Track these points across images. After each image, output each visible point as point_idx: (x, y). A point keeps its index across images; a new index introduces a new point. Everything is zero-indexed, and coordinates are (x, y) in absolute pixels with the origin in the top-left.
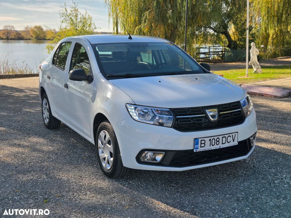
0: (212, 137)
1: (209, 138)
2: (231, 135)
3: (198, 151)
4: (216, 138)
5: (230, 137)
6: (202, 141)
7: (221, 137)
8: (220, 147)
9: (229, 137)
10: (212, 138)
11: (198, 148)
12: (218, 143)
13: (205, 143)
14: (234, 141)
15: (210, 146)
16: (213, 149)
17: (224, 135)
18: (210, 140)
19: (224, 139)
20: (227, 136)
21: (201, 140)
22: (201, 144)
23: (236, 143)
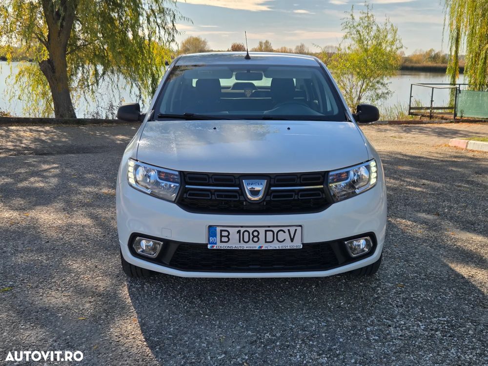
0: (242, 227)
1: (238, 229)
2: (286, 229)
3: (215, 248)
4: (251, 230)
5: (284, 232)
6: (223, 232)
7: (262, 231)
8: (261, 247)
9: (281, 233)
10: (242, 230)
11: (216, 244)
12: (256, 239)
13: (229, 237)
14: (292, 240)
15: (240, 242)
16: (245, 248)
17: (269, 227)
18: (239, 232)
19: (270, 234)
20: (276, 230)
21: (221, 231)
22: (221, 236)
23: (297, 244)
